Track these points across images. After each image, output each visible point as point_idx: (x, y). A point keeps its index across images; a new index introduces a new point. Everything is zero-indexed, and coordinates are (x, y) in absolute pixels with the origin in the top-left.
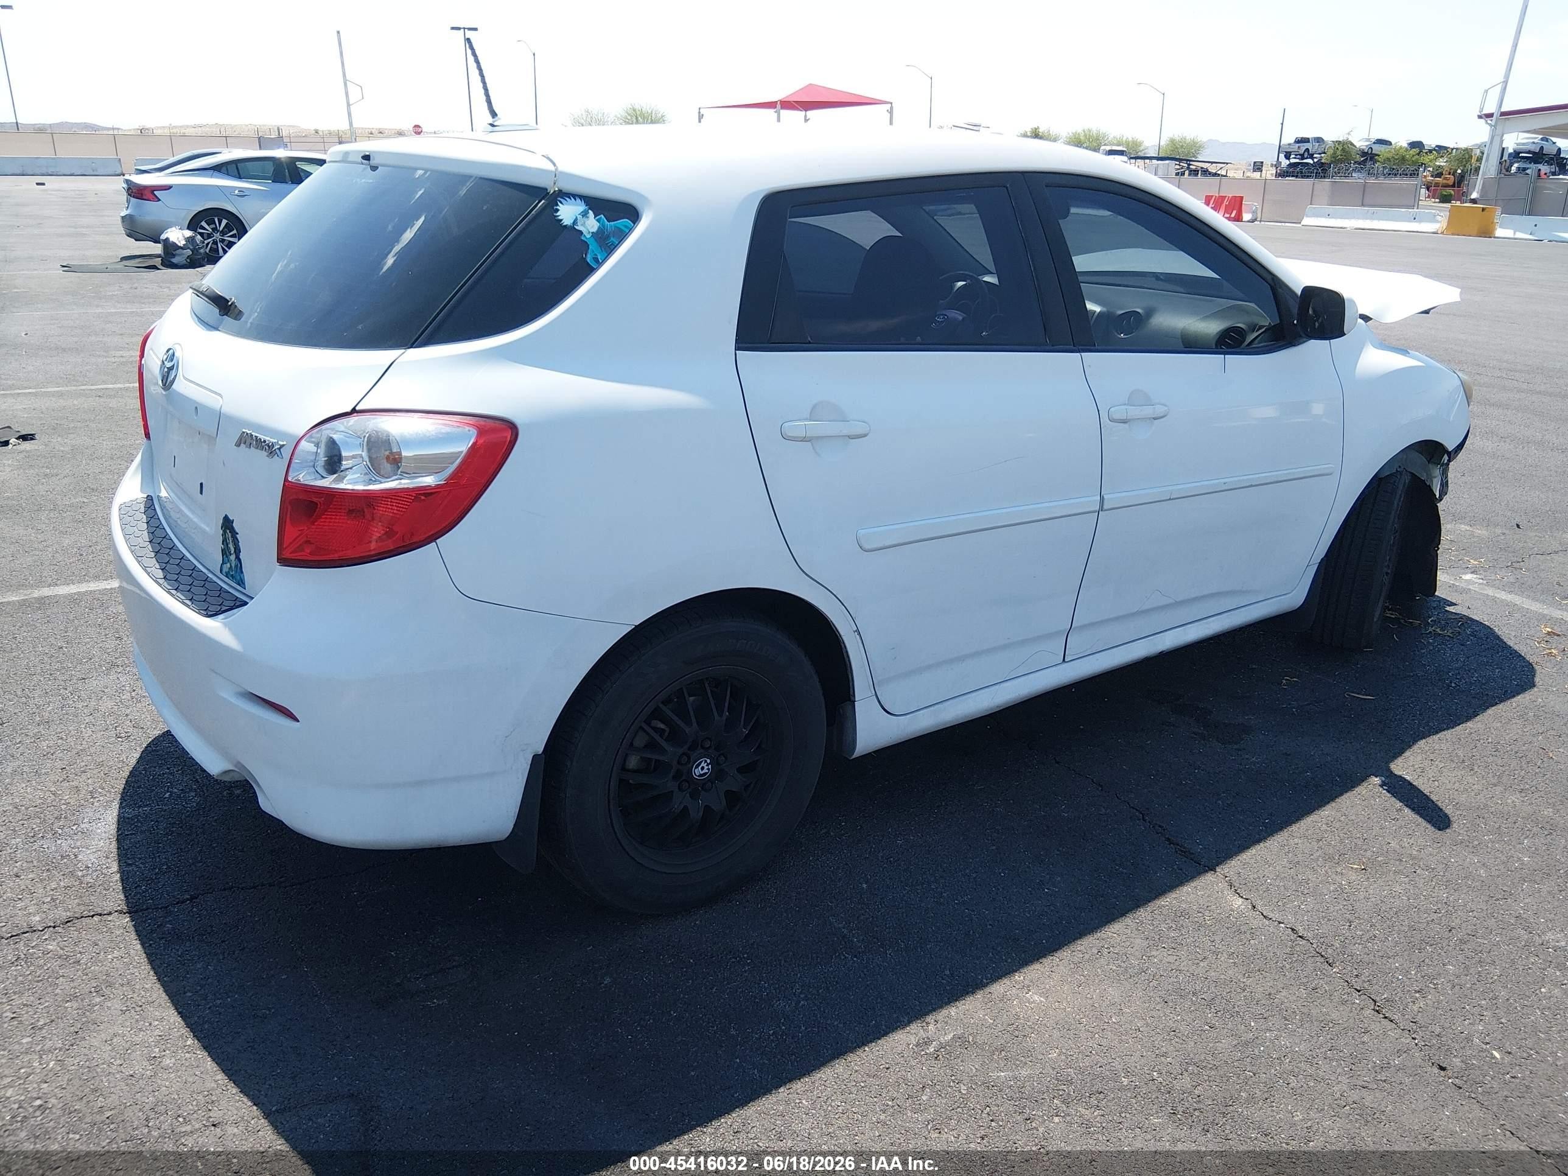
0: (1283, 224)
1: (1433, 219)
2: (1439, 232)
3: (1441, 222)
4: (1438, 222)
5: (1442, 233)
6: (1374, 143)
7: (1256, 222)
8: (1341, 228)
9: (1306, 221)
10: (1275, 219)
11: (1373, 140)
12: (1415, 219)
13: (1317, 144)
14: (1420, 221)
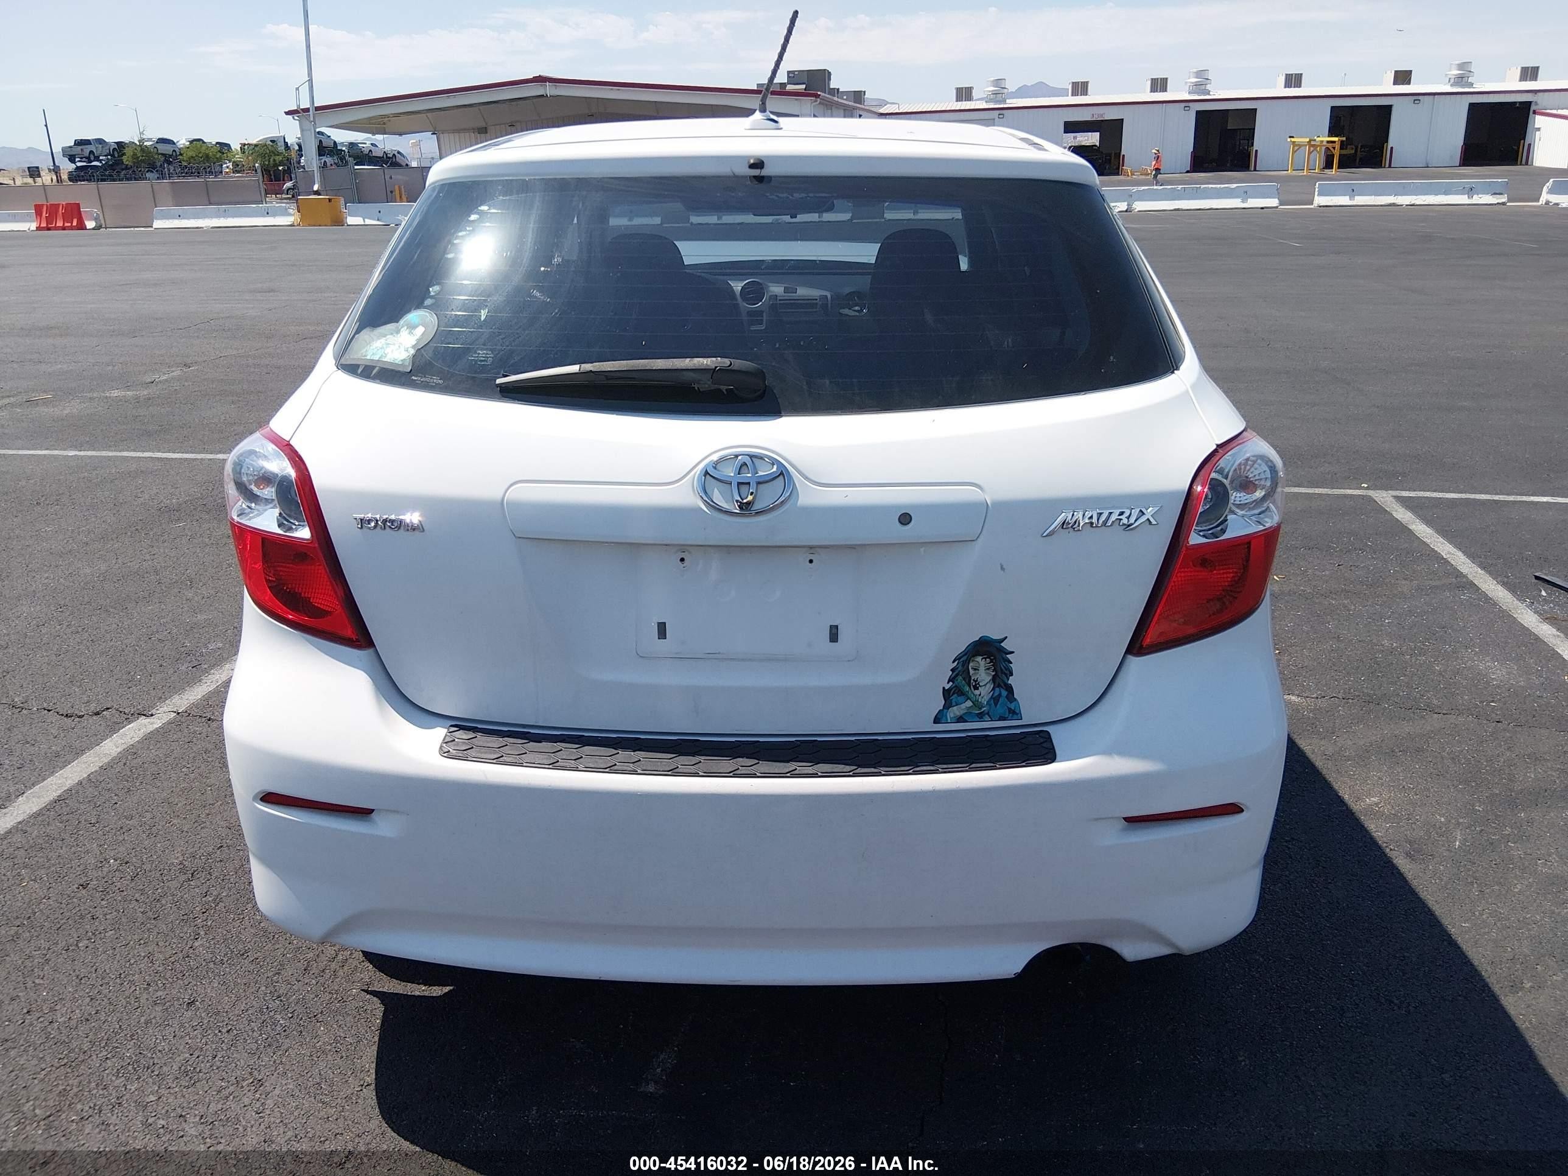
0: (132, 229)
1: (285, 213)
2: (296, 224)
3: (293, 215)
4: (290, 215)
5: (299, 225)
6: (157, 142)
7: (101, 230)
8: (197, 228)
9: (158, 224)
10: (123, 224)
11: (156, 140)
12: (268, 213)
13: (100, 146)
14: (274, 216)
